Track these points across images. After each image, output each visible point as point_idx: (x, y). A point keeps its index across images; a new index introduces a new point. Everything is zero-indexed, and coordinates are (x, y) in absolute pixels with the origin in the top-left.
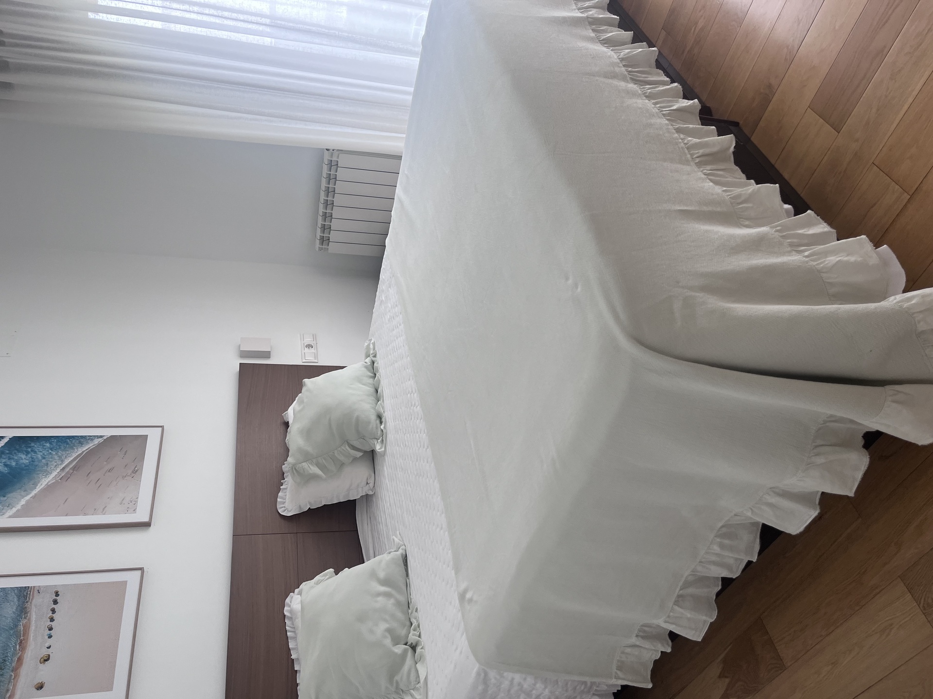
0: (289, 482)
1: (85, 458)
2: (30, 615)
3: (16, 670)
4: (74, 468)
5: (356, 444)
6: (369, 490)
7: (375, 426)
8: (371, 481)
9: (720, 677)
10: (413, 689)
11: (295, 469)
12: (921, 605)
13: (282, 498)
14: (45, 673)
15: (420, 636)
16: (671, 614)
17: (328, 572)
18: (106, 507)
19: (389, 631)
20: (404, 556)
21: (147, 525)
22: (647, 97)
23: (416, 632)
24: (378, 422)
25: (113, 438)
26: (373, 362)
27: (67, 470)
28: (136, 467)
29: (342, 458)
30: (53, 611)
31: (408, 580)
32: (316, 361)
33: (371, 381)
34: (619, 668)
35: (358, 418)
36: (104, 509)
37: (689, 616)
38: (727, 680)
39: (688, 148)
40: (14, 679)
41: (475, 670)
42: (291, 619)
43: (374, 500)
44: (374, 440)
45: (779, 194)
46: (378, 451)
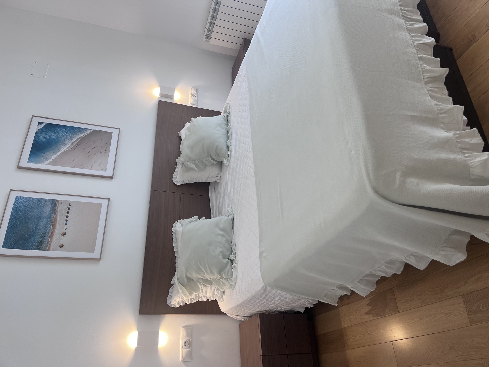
0: (179, 168)
1: (83, 140)
2: (57, 213)
3: (51, 237)
4: (77, 144)
5: (214, 157)
6: (217, 180)
7: (225, 151)
8: (219, 176)
9: (367, 305)
10: (229, 279)
11: (184, 164)
12: (468, 310)
13: (175, 175)
14: (64, 240)
15: (235, 258)
16: (355, 285)
17: (195, 217)
18: (92, 166)
19: (221, 252)
20: (233, 219)
21: (111, 178)
22: (408, 30)
23: (234, 256)
24: (227, 149)
25: (96, 131)
26: (228, 117)
27: (74, 144)
28: (106, 148)
29: (207, 163)
30: (68, 213)
31: (233, 231)
32: (197, 104)
33: (225, 127)
34: (325, 296)
35: (217, 146)
36: (91, 167)
37: (363, 287)
38: (370, 307)
39: (423, 72)
40: (50, 241)
41: (262, 286)
42: (175, 233)
43: (219, 185)
44: (224, 158)
45: (463, 112)
46: (225, 164)
